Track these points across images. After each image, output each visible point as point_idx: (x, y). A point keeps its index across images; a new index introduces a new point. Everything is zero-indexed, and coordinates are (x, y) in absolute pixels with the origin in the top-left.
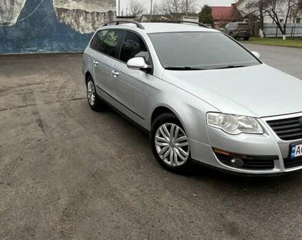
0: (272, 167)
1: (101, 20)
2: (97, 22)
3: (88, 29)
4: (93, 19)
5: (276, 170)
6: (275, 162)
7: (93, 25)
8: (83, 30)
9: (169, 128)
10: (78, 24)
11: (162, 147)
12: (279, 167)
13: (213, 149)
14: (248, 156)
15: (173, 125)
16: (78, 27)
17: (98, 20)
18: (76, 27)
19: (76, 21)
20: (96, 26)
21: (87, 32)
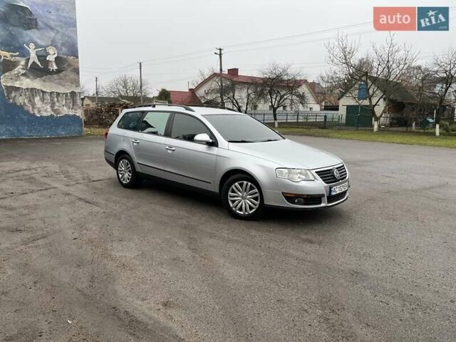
0: (320, 203)
1: (62, 101)
2: (57, 104)
3: (46, 111)
4: (52, 100)
5: (323, 205)
6: (323, 199)
7: (52, 107)
8: (39, 111)
9: (241, 185)
10: (33, 105)
11: (233, 202)
12: (324, 203)
13: (283, 193)
14: (308, 195)
15: (245, 182)
16: (33, 108)
17: (58, 101)
18: (31, 108)
19: (30, 101)
20: (56, 108)
21: (45, 114)
